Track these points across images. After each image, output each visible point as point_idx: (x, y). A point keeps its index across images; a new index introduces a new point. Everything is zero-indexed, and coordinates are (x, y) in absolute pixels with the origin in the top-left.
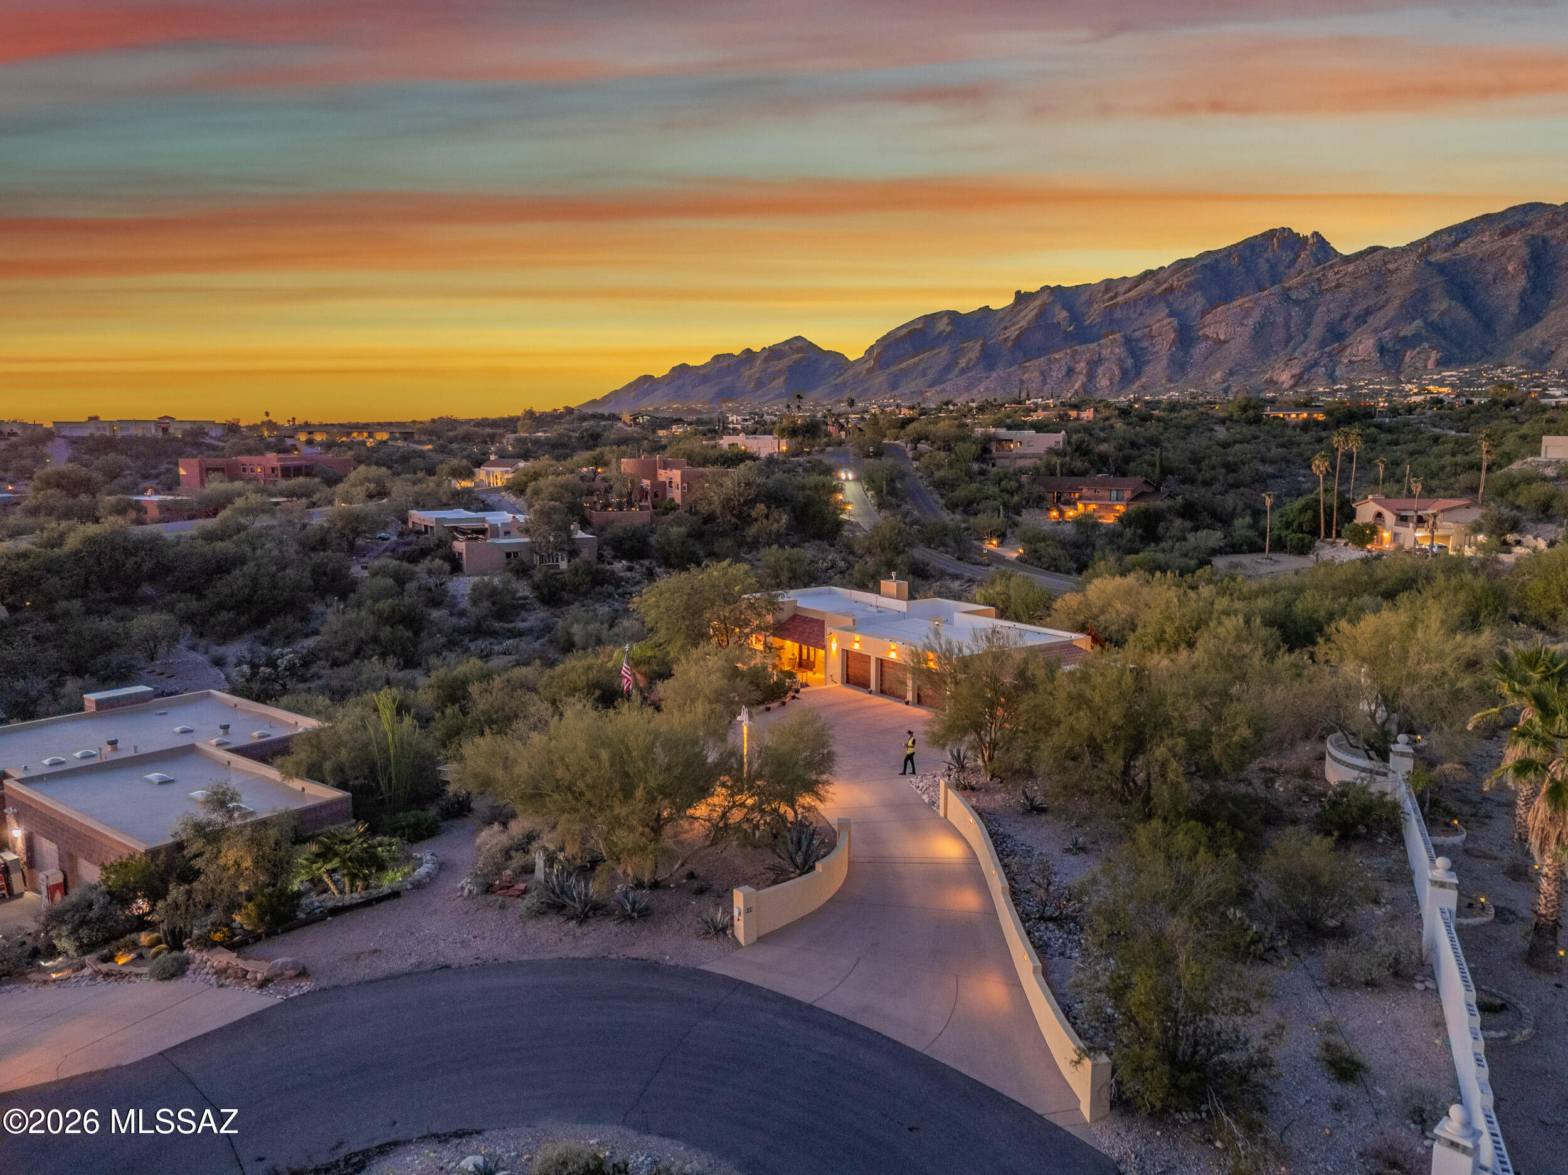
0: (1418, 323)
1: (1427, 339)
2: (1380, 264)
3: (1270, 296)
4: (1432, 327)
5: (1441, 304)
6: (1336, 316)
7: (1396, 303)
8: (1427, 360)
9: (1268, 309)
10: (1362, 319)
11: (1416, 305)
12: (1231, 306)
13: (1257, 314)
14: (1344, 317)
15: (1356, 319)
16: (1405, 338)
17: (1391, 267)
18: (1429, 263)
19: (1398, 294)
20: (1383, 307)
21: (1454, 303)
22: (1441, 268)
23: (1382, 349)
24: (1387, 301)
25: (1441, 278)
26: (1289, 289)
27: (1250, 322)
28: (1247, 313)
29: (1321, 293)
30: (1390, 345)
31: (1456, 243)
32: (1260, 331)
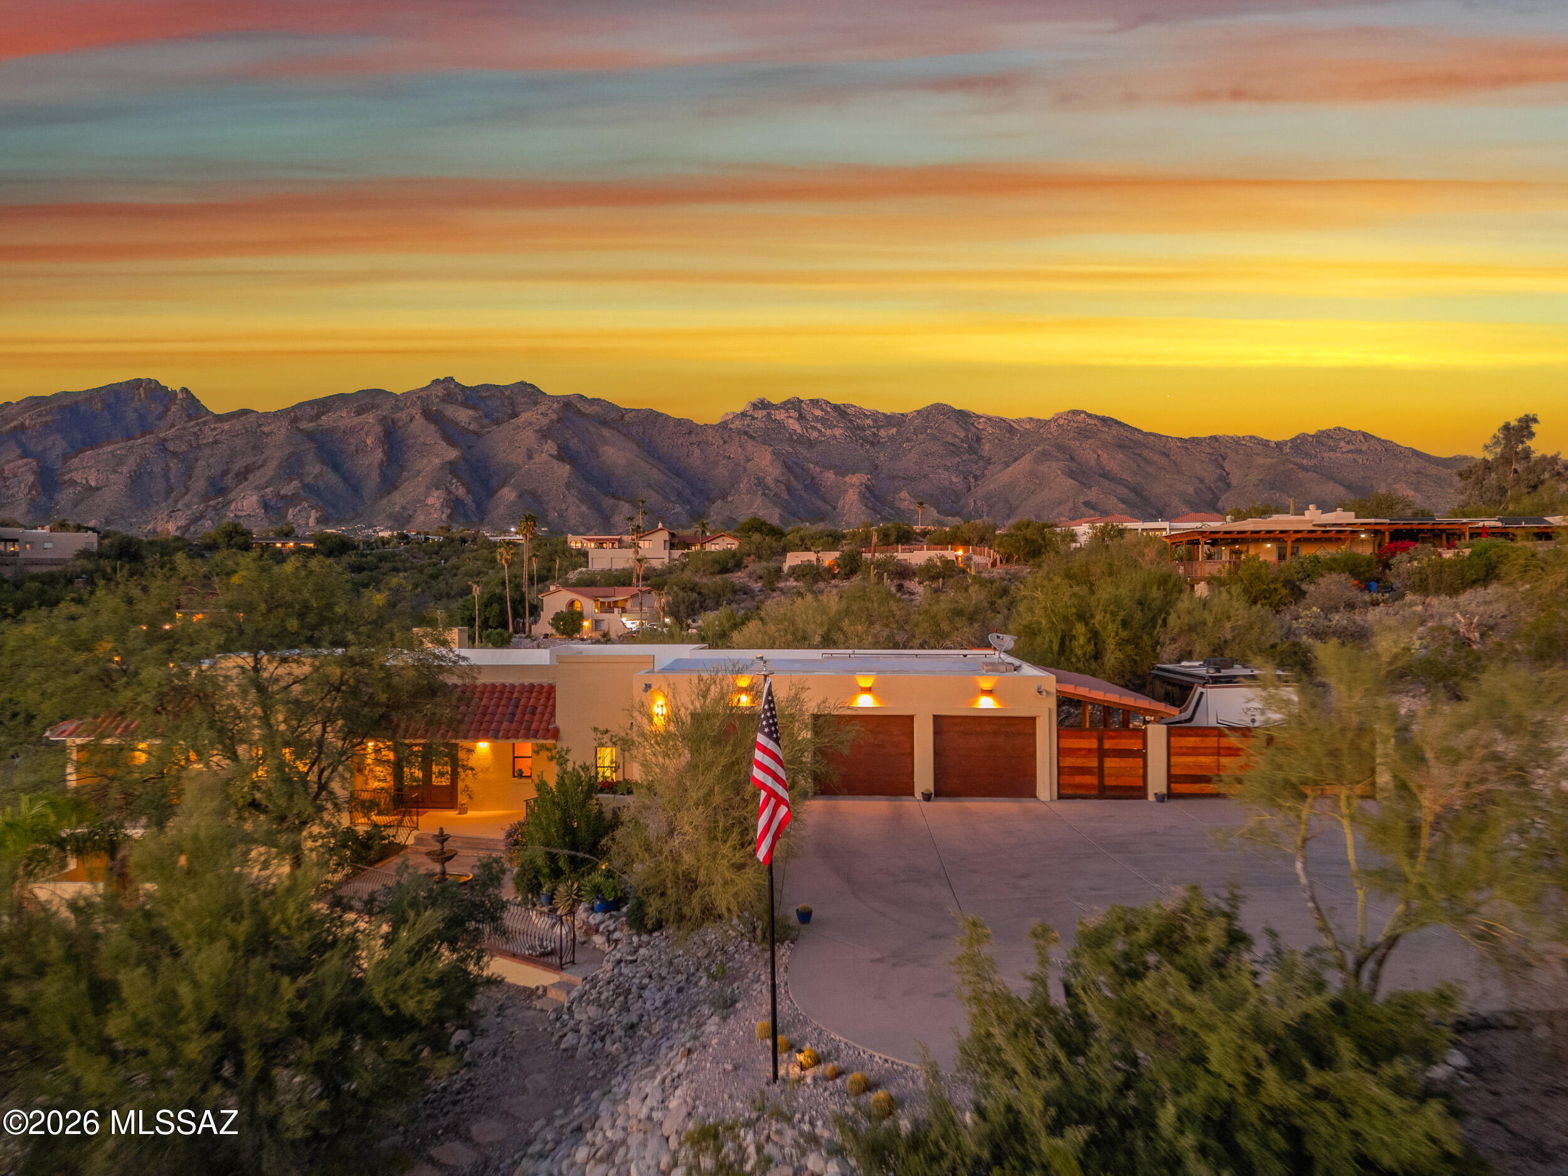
0: (296, 483)
1: (305, 499)
2: (255, 425)
3: (143, 445)
4: (310, 489)
5: (314, 469)
6: (216, 470)
7: (274, 464)
8: (308, 518)
9: (144, 459)
10: (243, 475)
11: (292, 467)
12: (101, 451)
13: (130, 464)
14: (225, 473)
15: (237, 475)
16: (284, 497)
17: (266, 429)
18: (298, 429)
19: (275, 455)
20: (261, 466)
21: (325, 468)
22: (311, 436)
23: (266, 506)
24: (265, 461)
25: (312, 445)
26: (165, 440)
27: (125, 469)
28: (120, 462)
29: (199, 447)
30: (273, 503)
31: (318, 416)
32: (137, 479)
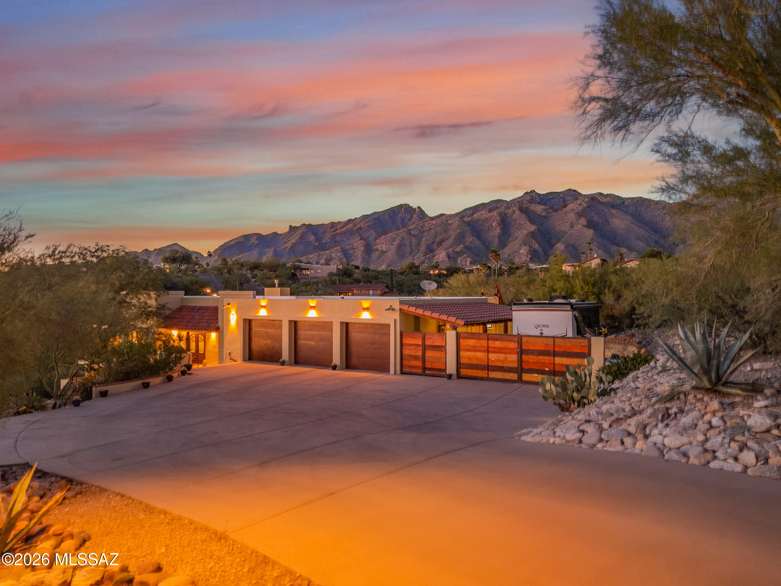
0: (462, 246)
1: (466, 253)
2: (445, 221)
3: (402, 232)
4: (467, 248)
5: (469, 239)
6: (430, 242)
7: (453, 237)
8: (466, 262)
9: (403, 238)
10: (440, 244)
11: (460, 239)
12: (387, 236)
13: (398, 240)
14: (433, 243)
15: (438, 243)
16: (457, 252)
17: (450, 222)
18: (463, 221)
19: (453, 234)
20: (448, 239)
21: (474, 238)
22: (468, 224)
23: (449, 257)
24: (449, 236)
25: (469, 228)
26: (410, 230)
27: (395, 243)
28: (394, 240)
29: (423, 232)
30: (452, 255)
31: (473, 214)
32: (400, 247)
